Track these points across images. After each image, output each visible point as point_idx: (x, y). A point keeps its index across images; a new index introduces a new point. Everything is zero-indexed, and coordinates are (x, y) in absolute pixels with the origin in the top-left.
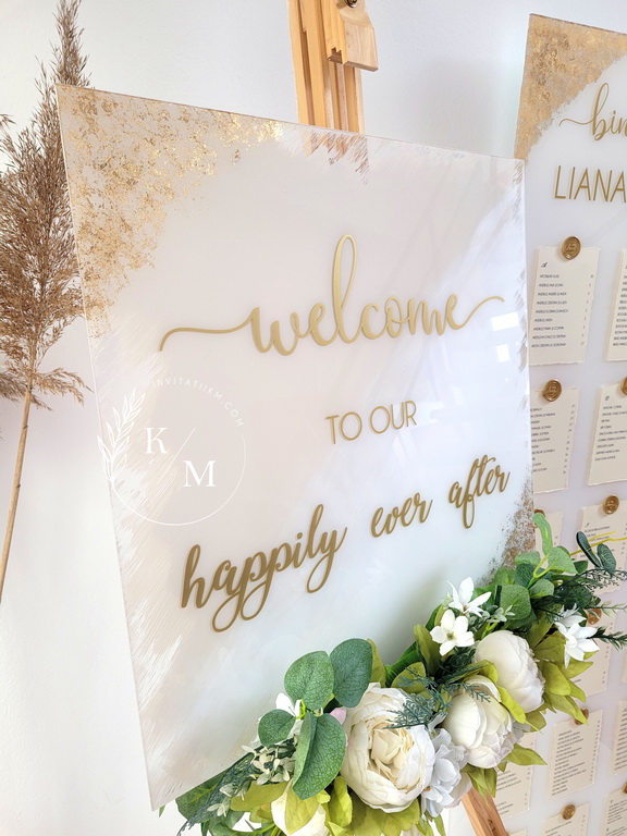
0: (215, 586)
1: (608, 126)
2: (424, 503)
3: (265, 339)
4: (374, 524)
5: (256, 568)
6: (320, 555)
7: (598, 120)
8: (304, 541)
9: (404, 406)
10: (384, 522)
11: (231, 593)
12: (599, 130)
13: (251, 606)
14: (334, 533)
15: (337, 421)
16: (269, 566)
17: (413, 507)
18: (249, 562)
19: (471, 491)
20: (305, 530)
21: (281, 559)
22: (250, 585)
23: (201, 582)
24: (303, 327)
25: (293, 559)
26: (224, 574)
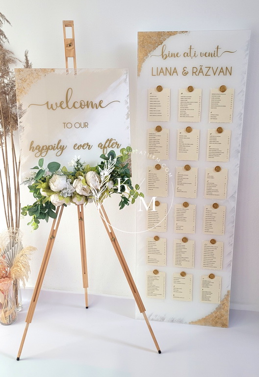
0: (36, 149)
1: (167, 55)
2: (90, 146)
3: (50, 106)
4: (74, 147)
5: (45, 148)
6: (60, 149)
7: (164, 54)
8: (56, 146)
9: (85, 123)
10: (77, 147)
11: (39, 151)
12: (165, 57)
13: (43, 154)
14: (64, 146)
15: (66, 124)
16: (48, 148)
17: (86, 146)
18: (43, 147)
19: (106, 146)
20: (57, 143)
21: (51, 148)
22: (43, 151)
23: (33, 147)
24: (58, 105)
25: (53, 148)
26: (38, 147)
